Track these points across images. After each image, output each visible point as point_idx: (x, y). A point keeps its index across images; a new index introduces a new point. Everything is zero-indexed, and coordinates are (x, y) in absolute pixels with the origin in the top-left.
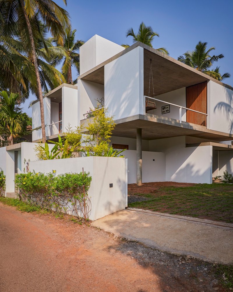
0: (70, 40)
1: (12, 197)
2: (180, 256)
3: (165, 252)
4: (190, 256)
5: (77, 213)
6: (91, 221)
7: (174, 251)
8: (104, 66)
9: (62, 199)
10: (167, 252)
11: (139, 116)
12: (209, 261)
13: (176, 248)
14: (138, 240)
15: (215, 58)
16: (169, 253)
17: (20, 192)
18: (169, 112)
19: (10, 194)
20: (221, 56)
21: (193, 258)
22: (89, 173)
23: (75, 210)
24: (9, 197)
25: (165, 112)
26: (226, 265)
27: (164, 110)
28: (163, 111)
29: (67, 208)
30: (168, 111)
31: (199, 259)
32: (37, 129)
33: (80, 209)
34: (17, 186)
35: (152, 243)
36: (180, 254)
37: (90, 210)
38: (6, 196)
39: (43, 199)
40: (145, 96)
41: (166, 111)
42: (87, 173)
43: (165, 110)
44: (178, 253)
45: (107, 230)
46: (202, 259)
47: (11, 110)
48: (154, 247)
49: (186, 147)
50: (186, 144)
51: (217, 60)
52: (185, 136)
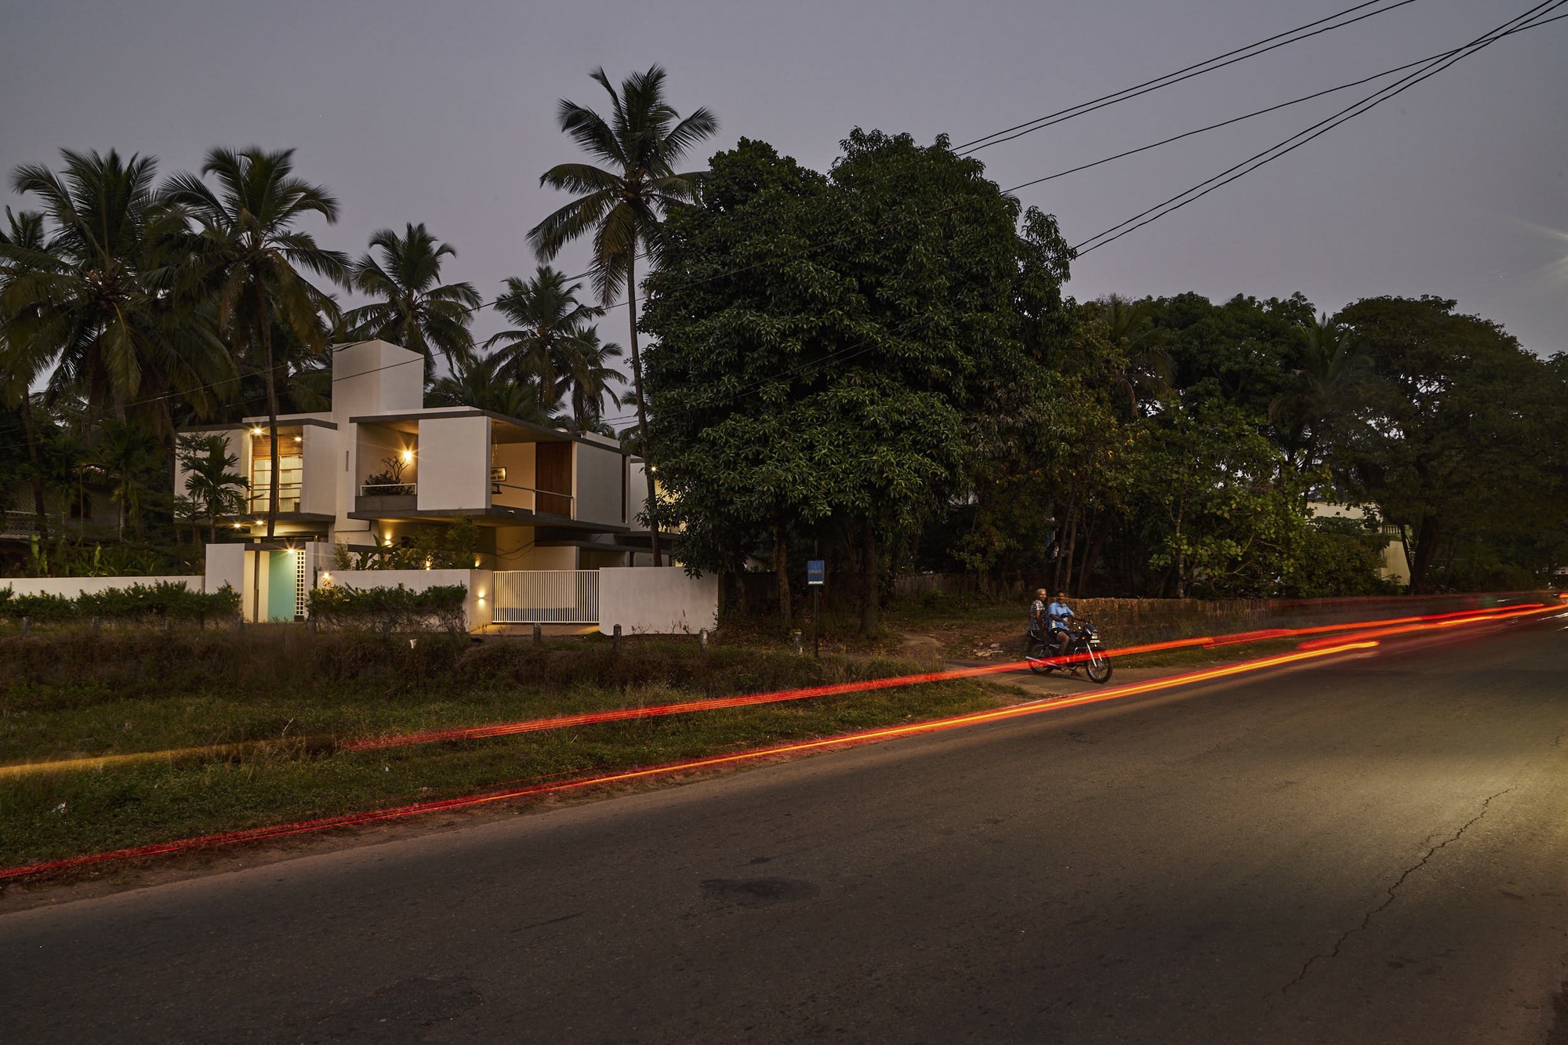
15: (582, 311)
49: (536, 545)
50: (535, 541)
51: (591, 317)
52: (533, 528)
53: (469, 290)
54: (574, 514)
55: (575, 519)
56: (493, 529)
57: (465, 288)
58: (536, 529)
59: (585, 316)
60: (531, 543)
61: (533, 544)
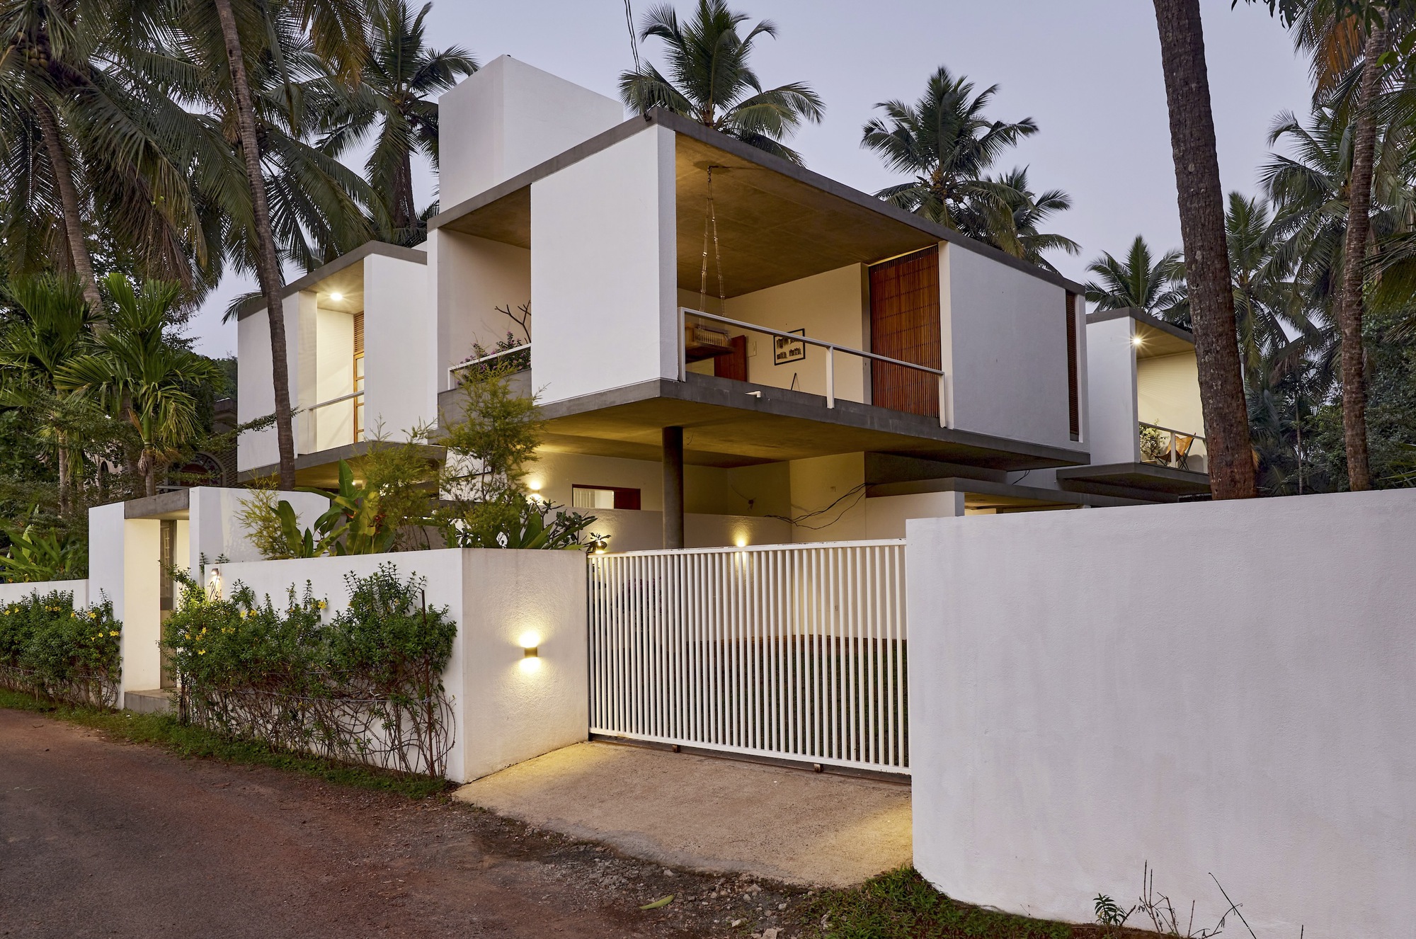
0: (403, 50)
1: (149, 710)
2: (719, 878)
3: (675, 870)
4: (750, 875)
5: (403, 757)
6: (453, 786)
7: (706, 863)
8: (528, 187)
9: (347, 709)
10: (684, 867)
11: (659, 384)
12: (796, 882)
13: (714, 855)
14: (600, 837)
15: (1002, 132)
16: (690, 869)
17: (183, 687)
18: (802, 356)
19: (141, 697)
20: (1027, 127)
21: (758, 878)
22: (445, 612)
23: (399, 748)
24: (137, 708)
25: (785, 357)
26: (843, 891)
27: (781, 347)
28: (779, 351)
29: (369, 741)
30: (799, 353)
31: (773, 880)
32: (257, 425)
33: (415, 742)
34: (170, 664)
35: (644, 843)
36: (723, 871)
37: (450, 744)
38: (121, 704)
39: (276, 711)
40: (683, 310)
41: (792, 352)
42: (438, 608)
43: (787, 349)
44: (717, 869)
45: (507, 814)
46: (780, 879)
47: (146, 349)
48: (646, 855)
49: (868, 495)
50: (866, 484)
51: (1013, 140)
52: (862, 454)
53: (803, 93)
54: (949, 416)
55: (952, 427)
56: (783, 462)
57: (796, 90)
58: (869, 454)
59: (1005, 140)
60: (859, 488)
61: (864, 490)
